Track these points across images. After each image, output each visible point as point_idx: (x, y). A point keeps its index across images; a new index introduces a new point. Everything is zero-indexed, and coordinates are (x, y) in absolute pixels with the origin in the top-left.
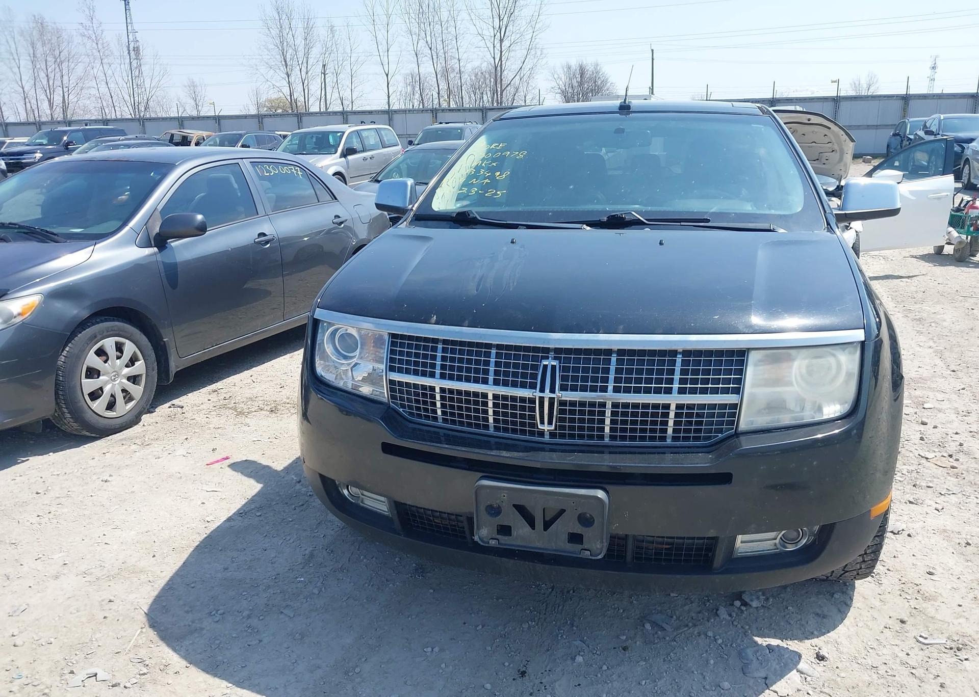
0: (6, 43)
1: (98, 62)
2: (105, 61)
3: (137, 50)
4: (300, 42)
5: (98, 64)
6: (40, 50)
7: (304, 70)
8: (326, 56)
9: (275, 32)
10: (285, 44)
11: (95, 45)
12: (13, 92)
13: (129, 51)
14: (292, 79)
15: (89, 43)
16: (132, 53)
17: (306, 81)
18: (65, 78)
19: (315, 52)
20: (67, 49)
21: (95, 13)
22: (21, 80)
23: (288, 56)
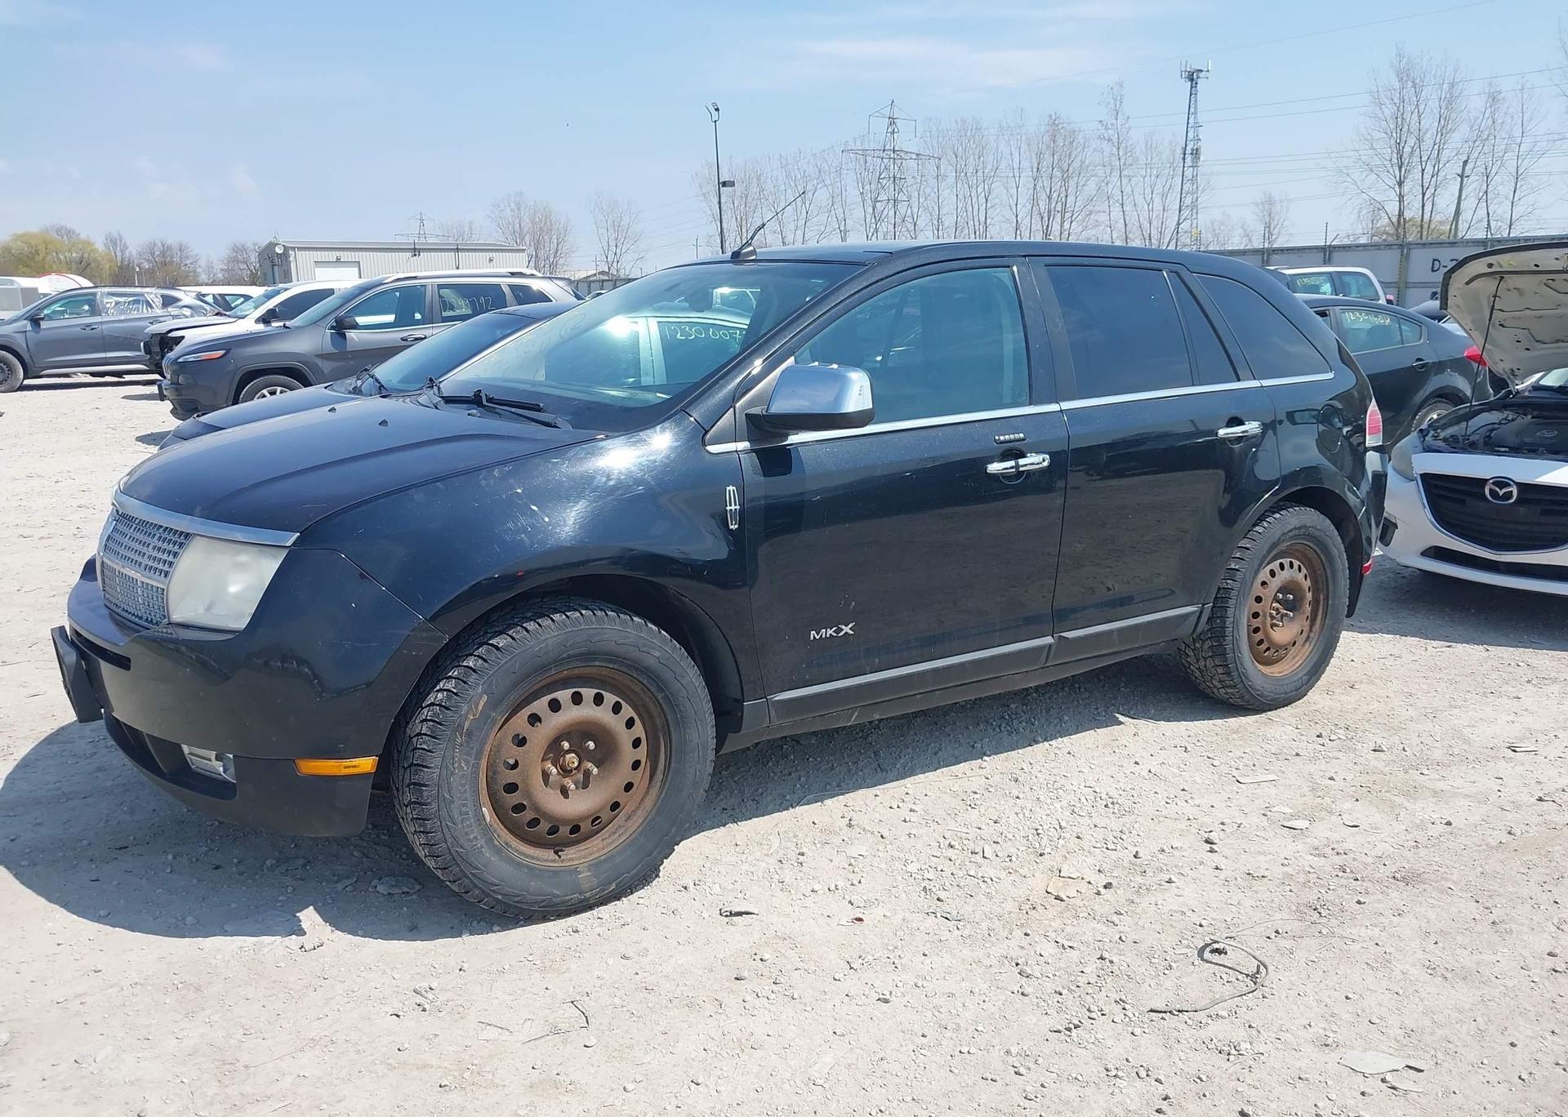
0: (1009, 156)
1: (1116, 174)
2: (1125, 173)
3: (1196, 153)
4: (1430, 123)
5: (1115, 179)
6: (1047, 161)
7: (1429, 169)
8: (1477, 143)
9: (1389, 110)
10: (1405, 129)
11: (1115, 149)
12: (1004, 222)
13: (1185, 154)
14: (1406, 188)
15: (1108, 148)
16: (1189, 158)
17: (1431, 190)
18: (1071, 199)
19: (1456, 139)
20: (1080, 158)
21: (1123, 105)
22: (1016, 205)
23: (1407, 149)
